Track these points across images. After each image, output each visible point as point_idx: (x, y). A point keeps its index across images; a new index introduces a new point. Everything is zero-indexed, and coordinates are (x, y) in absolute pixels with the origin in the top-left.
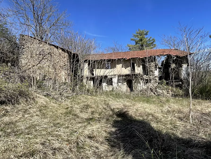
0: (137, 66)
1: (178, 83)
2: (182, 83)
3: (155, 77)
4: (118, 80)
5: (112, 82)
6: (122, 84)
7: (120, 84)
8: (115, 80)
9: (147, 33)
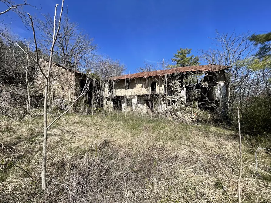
0: (158, 85)
1: (211, 106)
2: (217, 106)
3: (181, 98)
4: (138, 101)
5: (131, 103)
6: (142, 105)
7: (139, 105)
8: (135, 101)
9: (189, 51)
